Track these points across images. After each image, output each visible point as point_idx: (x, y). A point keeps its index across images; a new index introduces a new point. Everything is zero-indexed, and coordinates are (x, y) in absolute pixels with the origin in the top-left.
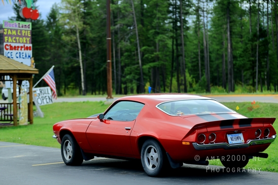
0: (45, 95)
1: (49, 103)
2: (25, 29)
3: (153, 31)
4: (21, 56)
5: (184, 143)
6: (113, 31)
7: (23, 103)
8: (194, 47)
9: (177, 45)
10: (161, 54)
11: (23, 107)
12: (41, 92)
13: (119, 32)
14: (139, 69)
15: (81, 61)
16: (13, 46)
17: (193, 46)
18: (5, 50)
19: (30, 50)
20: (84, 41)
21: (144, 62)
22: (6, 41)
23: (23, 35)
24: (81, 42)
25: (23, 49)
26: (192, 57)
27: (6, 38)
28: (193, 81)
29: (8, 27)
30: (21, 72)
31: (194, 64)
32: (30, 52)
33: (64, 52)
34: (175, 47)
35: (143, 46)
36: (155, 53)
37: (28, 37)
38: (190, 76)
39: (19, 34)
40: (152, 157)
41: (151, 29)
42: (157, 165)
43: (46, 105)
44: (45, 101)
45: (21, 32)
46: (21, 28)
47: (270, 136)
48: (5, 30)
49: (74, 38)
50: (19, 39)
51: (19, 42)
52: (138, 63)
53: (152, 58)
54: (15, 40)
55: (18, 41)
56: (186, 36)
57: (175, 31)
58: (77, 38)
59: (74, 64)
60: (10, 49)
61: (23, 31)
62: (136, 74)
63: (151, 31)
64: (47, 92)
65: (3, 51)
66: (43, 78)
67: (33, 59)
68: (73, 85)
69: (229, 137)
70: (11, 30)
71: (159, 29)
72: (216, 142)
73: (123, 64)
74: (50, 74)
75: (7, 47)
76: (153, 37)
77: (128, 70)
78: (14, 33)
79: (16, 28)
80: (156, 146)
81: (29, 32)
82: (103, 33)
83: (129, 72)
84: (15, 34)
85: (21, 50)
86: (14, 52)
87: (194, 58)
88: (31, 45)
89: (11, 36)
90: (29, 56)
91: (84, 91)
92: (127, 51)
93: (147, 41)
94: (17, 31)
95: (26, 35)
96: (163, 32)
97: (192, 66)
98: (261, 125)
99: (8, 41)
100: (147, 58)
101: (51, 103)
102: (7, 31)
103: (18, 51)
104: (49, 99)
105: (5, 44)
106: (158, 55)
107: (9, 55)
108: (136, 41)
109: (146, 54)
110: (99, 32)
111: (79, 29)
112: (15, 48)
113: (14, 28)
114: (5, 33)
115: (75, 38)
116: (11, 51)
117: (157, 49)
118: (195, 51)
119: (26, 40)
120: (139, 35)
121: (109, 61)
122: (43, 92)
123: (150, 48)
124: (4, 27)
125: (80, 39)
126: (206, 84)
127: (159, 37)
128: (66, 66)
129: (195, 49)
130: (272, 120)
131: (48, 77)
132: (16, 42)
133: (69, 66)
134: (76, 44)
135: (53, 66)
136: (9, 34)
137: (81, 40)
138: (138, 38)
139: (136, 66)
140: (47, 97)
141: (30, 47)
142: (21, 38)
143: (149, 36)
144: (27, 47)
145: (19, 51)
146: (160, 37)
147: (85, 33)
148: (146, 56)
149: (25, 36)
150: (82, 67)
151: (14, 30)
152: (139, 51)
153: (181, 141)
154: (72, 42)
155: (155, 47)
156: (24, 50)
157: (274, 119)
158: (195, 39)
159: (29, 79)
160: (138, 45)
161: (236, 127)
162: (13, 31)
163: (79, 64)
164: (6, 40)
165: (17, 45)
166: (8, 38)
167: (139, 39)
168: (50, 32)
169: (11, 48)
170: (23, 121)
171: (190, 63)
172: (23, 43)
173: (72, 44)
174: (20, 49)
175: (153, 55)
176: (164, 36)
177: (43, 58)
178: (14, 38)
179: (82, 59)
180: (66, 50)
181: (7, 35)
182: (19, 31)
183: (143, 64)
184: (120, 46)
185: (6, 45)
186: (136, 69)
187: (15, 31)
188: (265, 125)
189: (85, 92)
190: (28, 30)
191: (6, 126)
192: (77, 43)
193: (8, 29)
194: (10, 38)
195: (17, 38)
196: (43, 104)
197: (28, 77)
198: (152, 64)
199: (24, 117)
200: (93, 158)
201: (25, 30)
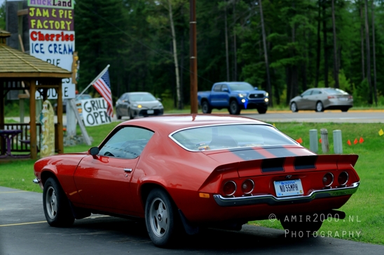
0: (100, 110)
1: (106, 123)
2: (64, 7)
3: (286, 9)
4: (57, 50)
5: (201, 195)
6: (225, 9)
7: (47, 124)
8: (356, 34)
9: (325, 31)
10: (299, 45)
11: (47, 130)
12: (93, 105)
13: (234, 11)
14: (264, 68)
15: (175, 56)
16: (45, 35)
17: (355, 31)
18: (31, 41)
19: (72, 40)
20: (181, 24)
21: (274, 56)
22: (33, 27)
23: (61, 17)
24: (176, 27)
25: (60, 39)
26: (353, 49)
27: (33, 21)
28: (352, 86)
29: (37, 5)
30: (42, 75)
31: (356, 60)
32: (71, 44)
33: (152, 41)
34: (322, 34)
35: (272, 32)
36: (289, 44)
37: (68, 19)
38: (347, 79)
39: (55, 16)
40: (160, 215)
41: (283, 6)
42: (167, 228)
43: (100, 126)
44: (99, 119)
45: (57, 13)
46: (57, 7)
47: (350, 184)
48: (31, 9)
49: (164, 19)
50: (54, 24)
51: (54, 29)
52: (263, 59)
53: (285, 51)
54: (48, 24)
55: (52, 27)
56: (339, 18)
57: (321, 8)
58: (170, 21)
59: (166, 60)
60: (40, 40)
61: (60, 11)
62: (259, 75)
63: (282, 10)
64: (102, 106)
65: (29, 42)
66: (92, 84)
67: (76, 54)
68: (169, 93)
69: (277, 186)
70: (41, 9)
71: (295, 6)
72: (254, 193)
73: (239, 61)
74: (103, 78)
75: (34, 36)
76: (287, 19)
77: (247, 71)
78: (46, 13)
79: (49, 6)
80: (164, 198)
81: (70, 12)
82: (209, 12)
83: (248, 73)
84: (48, 16)
85: (57, 40)
86: (46, 43)
87: (356, 50)
88: (73, 33)
89: (42, 19)
90: (70, 50)
91: (180, 102)
92: (247, 40)
93: (276, 24)
94: (50, 10)
95: (66, 17)
96: (302, 10)
97: (352, 64)
98: (333, 166)
99: (35, 27)
100: (277, 51)
101: (109, 122)
102: (35, 11)
103: (53, 43)
104: (106, 115)
105: (31, 31)
106: (294, 46)
107: (38, 48)
108: (260, 24)
109: (276, 45)
110: (203, 11)
111: (172, 6)
112: (48, 37)
113: (46, 6)
114: (32, 15)
115: (166, 20)
116: (41, 42)
117: (293, 37)
118: (357, 40)
119: (66, 25)
120: (265, 16)
121: (193, 57)
122: (96, 105)
123: (281, 36)
124: (29, 5)
125: (175, 21)
126: (369, 92)
127: (295, 19)
128: (153, 63)
129: (356, 37)
130: (353, 159)
131: (100, 82)
132: (49, 29)
133: (159, 63)
134: (168, 30)
135: (109, 66)
136: (37, 15)
137: (176, 23)
138: (262, 20)
139: (259, 64)
140: (103, 114)
141: (72, 35)
142: (57, 22)
143: (279, 16)
144: (67, 35)
145: (55, 42)
146: (297, 19)
147: (182, 11)
148: (275, 48)
149: (63, 19)
150: (177, 65)
151: (46, 9)
152: (264, 40)
153: (198, 192)
154: (162, 27)
155: (290, 35)
156: (63, 40)
157: (356, 157)
158: (357, 21)
159: (57, 86)
160: (263, 31)
161: (289, 169)
162: (44, 10)
163: (174, 61)
164: (33, 24)
165: (50, 32)
166: (36, 23)
167: (265, 21)
168: (132, 11)
169: (42, 37)
170: (47, 151)
171: (349, 58)
172: (60, 29)
173: (162, 29)
174: (55, 39)
175: (286, 47)
176: (304, 17)
177: (119, 51)
178: (46, 21)
179: (177, 52)
180: (155, 38)
181: (35, 17)
182: (54, 11)
183: (270, 61)
184: (235, 32)
185: (33, 33)
186: (261, 69)
187: (47, 11)
188: (341, 166)
189: (182, 104)
190: (68, 10)
191: (19, 160)
192: (169, 27)
193: (36, 8)
194: (39, 21)
195: (51, 22)
196: (95, 124)
197: (55, 84)
198: (285, 61)
199: (48, 145)
200: (90, 215)
201: (64, 10)
